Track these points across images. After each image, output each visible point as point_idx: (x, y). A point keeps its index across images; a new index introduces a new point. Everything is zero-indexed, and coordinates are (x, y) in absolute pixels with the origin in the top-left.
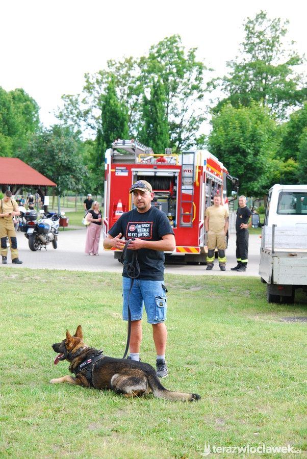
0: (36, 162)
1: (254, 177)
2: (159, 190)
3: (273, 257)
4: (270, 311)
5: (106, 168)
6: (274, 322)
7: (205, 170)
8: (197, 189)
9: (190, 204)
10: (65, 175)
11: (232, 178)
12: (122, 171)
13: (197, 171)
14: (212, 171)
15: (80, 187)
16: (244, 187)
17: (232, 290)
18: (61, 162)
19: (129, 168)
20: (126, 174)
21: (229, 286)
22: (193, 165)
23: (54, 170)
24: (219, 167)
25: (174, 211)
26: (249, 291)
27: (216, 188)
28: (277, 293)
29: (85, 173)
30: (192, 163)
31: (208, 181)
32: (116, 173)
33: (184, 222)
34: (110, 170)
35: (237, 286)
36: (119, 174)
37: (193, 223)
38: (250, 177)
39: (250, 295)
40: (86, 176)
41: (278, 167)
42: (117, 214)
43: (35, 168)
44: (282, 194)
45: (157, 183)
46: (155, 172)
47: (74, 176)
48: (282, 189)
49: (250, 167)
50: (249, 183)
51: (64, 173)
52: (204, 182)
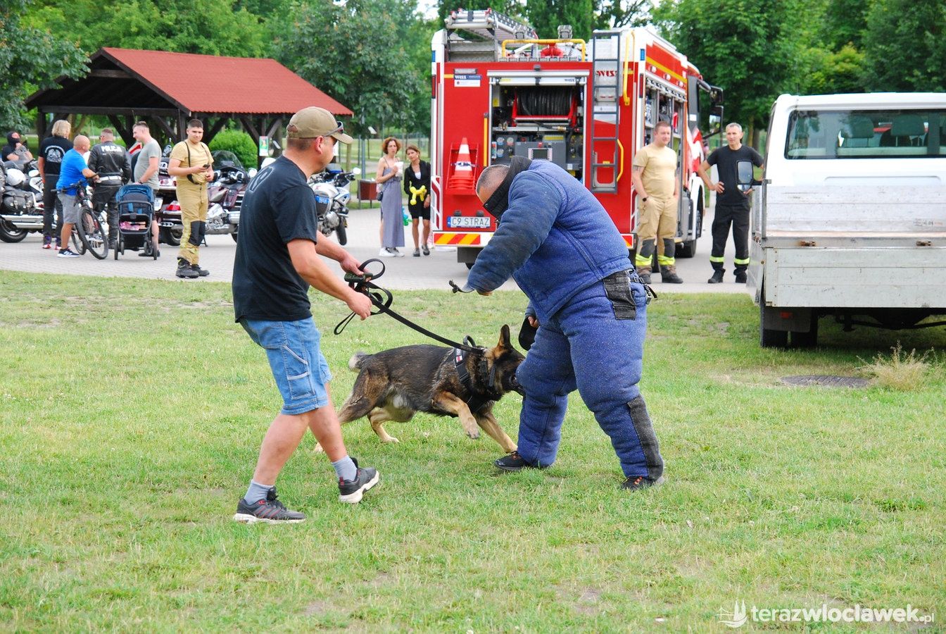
0: (311, 67)
1: (768, 86)
2: (546, 115)
3: (763, 249)
4: (759, 364)
5: (434, 72)
6: (763, 386)
7: (642, 69)
8: (626, 112)
9: (613, 143)
10: (371, 91)
11: (709, 87)
12: (468, 76)
13: (626, 72)
14: (659, 73)
15: (404, 115)
16: (746, 108)
17: (692, 323)
18: (363, 64)
19: (481, 70)
20: (476, 83)
21: (688, 314)
22: (618, 60)
23: (348, 81)
24: (679, 63)
25: (579, 159)
26: (727, 324)
27: (671, 108)
28: (778, 327)
29: (413, 86)
30: (616, 57)
31: (650, 94)
32: (456, 81)
33: (600, 181)
34: (443, 76)
35: (704, 313)
36: (462, 83)
37: (619, 184)
38: (759, 87)
39: (727, 331)
40: (416, 93)
41: (821, 63)
42: (458, 168)
43: (308, 79)
44: (795, 116)
45: (543, 100)
46: (538, 78)
47: (390, 93)
48: (795, 104)
49: (758, 65)
50: (758, 100)
51: (371, 87)
52: (641, 96)
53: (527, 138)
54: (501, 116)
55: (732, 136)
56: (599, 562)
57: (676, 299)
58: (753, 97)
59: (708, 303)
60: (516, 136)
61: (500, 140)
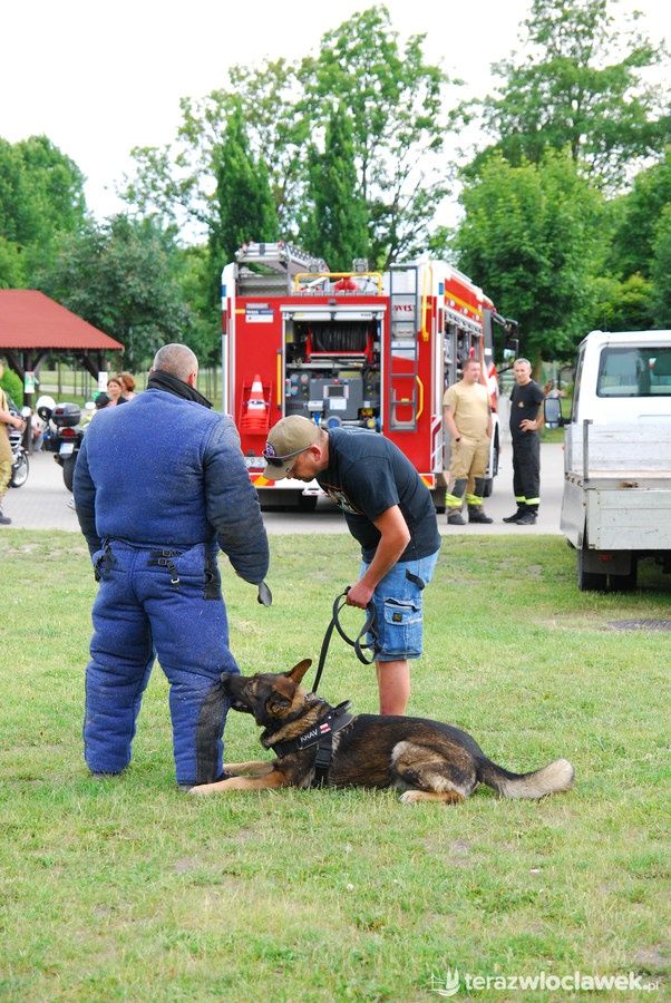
0: (77, 299)
1: (556, 318)
2: (341, 351)
3: (585, 490)
4: (583, 609)
5: (225, 307)
6: (591, 632)
7: (440, 304)
8: (425, 348)
9: (411, 381)
10: (142, 324)
11: (504, 320)
12: (260, 312)
13: (425, 306)
14: (457, 307)
16: (534, 340)
17: (504, 565)
18: (133, 297)
19: (274, 305)
20: (268, 319)
21: (498, 557)
22: (416, 294)
23: (117, 313)
24: (474, 296)
25: (376, 396)
26: (540, 567)
27: (468, 344)
28: (597, 569)
29: (186, 318)
30: (413, 291)
31: (449, 328)
32: (247, 317)
33: (399, 419)
34: (234, 312)
35: (514, 555)
36: (254, 318)
37: (419, 422)
38: (545, 319)
39: (542, 574)
40: (189, 326)
41: (609, 293)
42: (251, 406)
43: (76, 312)
44: (606, 353)
45: (338, 336)
46: (333, 313)
47: (161, 326)
48: (606, 341)
49: (545, 296)
50: (546, 332)
51: (141, 321)
52: (440, 332)
53: (322, 375)
54: (295, 352)
55: (520, 373)
56: (463, 813)
57: (483, 540)
58: (540, 329)
59: (518, 545)
60: (310, 373)
61: (294, 377)
